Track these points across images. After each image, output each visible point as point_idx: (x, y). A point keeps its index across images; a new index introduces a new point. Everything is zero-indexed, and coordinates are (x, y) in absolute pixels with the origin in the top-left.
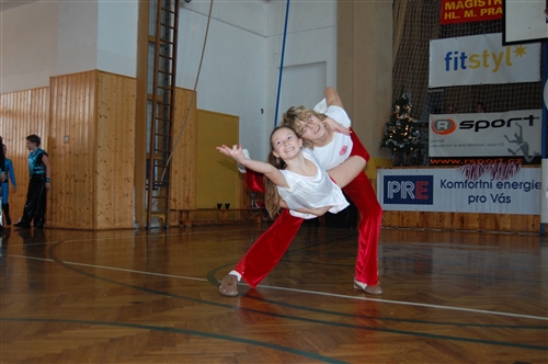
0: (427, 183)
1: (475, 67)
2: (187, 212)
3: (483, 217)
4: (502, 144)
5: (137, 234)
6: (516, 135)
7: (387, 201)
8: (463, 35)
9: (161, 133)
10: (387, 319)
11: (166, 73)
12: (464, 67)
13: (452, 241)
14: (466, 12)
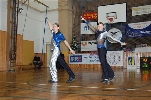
0: (81, 57)
2: (21, 66)
3: (94, 65)
5: (7, 72)
7: (71, 62)
9: (14, 46)
10: (73, 91)
11: (15, 30)
12: (89, 30)
13: (87, 71)
14: (89, 17)
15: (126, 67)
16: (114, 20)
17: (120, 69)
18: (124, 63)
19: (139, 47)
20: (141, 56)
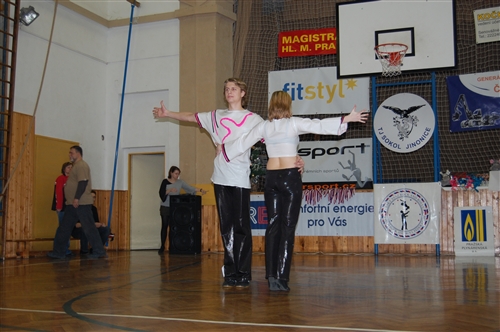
1: (311, 98)
2: (25, 242)
3: (322, 240)
4: (337, 171)
6: (349, 162)
8: (300, 68)
11: (3, 97)
12: (300, 98)
14: (302, 46)
15: (450, 250)
16: (405, 60)
17: (426, 256)
18: (446, 232)
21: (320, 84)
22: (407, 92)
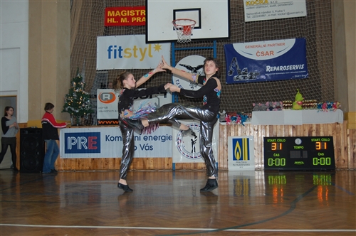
0: (96, 138)
1: (129, 57)
3: (135, 161)
6: (155, 104)
7: (67, 151)
8: (120, 35)
12: (120, 57)
13: (114, 178)
14: (122, 19)
15: (225, 166)
16: (194, 31)
18: (221, 154)
19: (260, 109)
20: (268, 136)
21: (135, 47)
22: (197, 54)
